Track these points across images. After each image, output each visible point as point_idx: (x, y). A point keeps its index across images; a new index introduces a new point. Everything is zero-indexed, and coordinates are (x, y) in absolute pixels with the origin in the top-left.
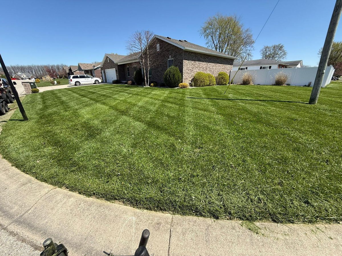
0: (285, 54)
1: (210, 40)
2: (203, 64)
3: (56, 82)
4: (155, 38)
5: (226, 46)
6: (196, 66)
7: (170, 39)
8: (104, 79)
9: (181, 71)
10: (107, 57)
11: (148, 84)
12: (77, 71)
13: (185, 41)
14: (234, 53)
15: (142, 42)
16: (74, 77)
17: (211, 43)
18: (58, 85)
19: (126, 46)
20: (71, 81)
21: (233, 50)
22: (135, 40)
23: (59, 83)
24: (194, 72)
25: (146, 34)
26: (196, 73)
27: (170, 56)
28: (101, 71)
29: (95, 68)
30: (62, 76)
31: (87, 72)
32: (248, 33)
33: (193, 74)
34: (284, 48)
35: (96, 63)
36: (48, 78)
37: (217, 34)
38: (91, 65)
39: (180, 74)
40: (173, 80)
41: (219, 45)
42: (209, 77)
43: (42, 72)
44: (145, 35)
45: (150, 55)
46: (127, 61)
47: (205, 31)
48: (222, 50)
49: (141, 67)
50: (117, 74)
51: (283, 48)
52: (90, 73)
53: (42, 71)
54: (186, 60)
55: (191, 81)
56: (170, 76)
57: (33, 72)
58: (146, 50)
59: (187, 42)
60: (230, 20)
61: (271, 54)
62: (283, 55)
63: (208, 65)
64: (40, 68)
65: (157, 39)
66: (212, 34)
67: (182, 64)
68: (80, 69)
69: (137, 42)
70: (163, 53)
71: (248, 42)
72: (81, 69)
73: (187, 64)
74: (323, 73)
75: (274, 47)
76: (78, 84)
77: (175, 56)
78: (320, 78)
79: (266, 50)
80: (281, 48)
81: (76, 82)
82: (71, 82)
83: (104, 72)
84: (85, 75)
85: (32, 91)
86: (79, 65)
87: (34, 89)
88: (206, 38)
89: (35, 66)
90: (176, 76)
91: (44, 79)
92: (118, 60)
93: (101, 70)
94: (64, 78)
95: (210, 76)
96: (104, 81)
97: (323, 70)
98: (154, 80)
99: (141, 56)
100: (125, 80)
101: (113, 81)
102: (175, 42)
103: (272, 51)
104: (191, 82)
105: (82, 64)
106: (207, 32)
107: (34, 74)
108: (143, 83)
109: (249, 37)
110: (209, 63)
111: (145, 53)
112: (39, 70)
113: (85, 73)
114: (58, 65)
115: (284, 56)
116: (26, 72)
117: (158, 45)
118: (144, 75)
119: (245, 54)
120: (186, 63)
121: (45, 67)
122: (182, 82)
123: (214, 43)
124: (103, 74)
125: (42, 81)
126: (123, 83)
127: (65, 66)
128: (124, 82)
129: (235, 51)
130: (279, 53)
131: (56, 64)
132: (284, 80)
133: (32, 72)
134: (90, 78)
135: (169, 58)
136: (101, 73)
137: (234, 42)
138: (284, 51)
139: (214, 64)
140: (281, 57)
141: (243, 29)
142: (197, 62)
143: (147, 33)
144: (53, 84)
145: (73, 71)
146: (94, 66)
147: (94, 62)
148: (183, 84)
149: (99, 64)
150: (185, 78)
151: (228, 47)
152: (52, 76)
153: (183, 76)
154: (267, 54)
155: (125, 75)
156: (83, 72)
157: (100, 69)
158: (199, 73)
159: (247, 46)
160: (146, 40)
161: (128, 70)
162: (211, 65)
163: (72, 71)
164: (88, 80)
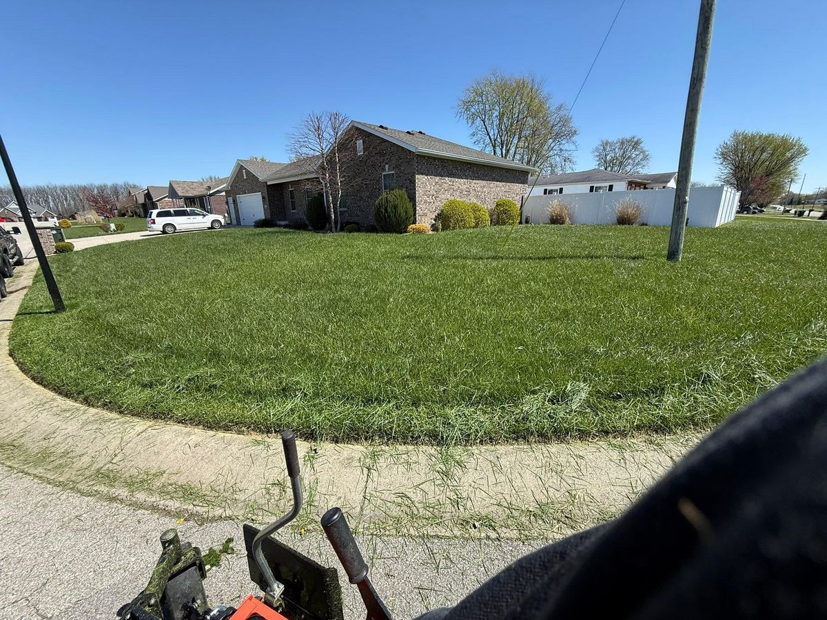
0: (645, 158)
1: (479, 128)
2: (461, 183)
3: (113, 226)
4: (353, 126)
5: (516, 142)
6: (446, 186)
7: (386, 129)
8: (233, 216)
9: (412, 199)
10: (242, 168)
11: (339, 227)
12: (166, 199)
13: (420, 132)
14: (534, 156)
15: (322, 136)
16: (159, 215)
17: (481, 134)
18: (119, 233)
19: (287, 146)
20: (154, 223)
21: (533, 150)
22: (307, 131)
23: (120, 229)
24: (440, 201)
25: (333, 119)
26: (445, 202)
27: (387, 166)
28: (227, 200)
29: (211, 192)
30: (128, 211)
31: (190, 201)
32: (562, 113)
33: (440, 205)
34: (645, 146)
35: (212, 181)
36: (93, 217)
37: (494, 115)
38: (202, 184)
39: (410, 205)
40: (394, 219)
41: (499, 140)
42: (475, 211)
43: (72, 202)
44: (330, 122)
45: (342, 164)
46: (289, 177)
47: (468, 109)
48: (508, 151)
49: (322, 189)
50: (265, 206)
51: (641, 145)
52: (198, 202)
53: (74, 199)
54: (422, 174)
55: (435, 220)
56: (386, 210)
57: (49, 203)
58: (333, 152)
59: (424, 134)
60: (521, 86)
61: (617, 158)
62: (641, 160)
63: (473, 184)
64: (69, 192)
65: (357, 129)
66: (484, 116)
67: (414, 183)
68: (173, 193)
69: (312, 136)
70: (372, 159)
71: (563, 131)
72: (177, 194)
73: (425, 185)
74: (685, 202)
75: (622, 143)
76: (169, 229)
77: (397, 167)
78: (681, 211)
79: (605, 150)
80: (636, 144)
81: (165, 226)
82: (153, 225)
83: (234, 201)
84: (188, 209)
85: (56, 247)
86: (170, 184)
87: (60, 244)
88: (470, 123)
89: (55, 188)
90: (401, 210)
91: (79, 219)
92: (269, 173)
93: (227, 196)
94: (130, 216)
95: (476, 209)
96: (234, 222)
97: (686, 195)
98: (353, 219)
99: (322, 167)
100: (286, 220)
101: (256, 222)
102: (398, 137)
103: (619, 153)
104: (434, 222)
105: (178, 183)
106: (473, 110)
107: (51, 206)
108: (327, 225)
109: (565, 121)
110: (474, 181)
111: (331, 161)
112: (66, 197)
113: (186, 205)
114: (117, 185)
115: (644, 163)
116: (31, 202)
117: (360, 143)
118: (329, 207)
119: (558, 159)
120: (421, 180)
121: (84, 189)
122: (414, 222)
123: (488, 134)
124: (232, 206)
125: (76, 224)
126: (280, 226)
127: (135, 187)
128: (283, 223)
129: (536, 154)
130: (634, 156)
131: (109, 183)
132: (634, 214)
133: (46, 201)
134: (199, 215)
135: (384, 170)
136: (227, 203)
137: (534, 132)
138: (643, 152)
139: (485, 182)
140: (637, 164)
141: (553, 104)
142: (447, 178)
143: (335, 118)
144: (106, 230)
145: (154, 200)
146: (209, 188)
147: (208, 177)
148: (417, 226)
149: (221, 181)
150: (421, 213)
151: (521, 144)
152: (100, 211)
153: (417, 208)
154: (608, 157)
155: (284, 208)
156: (182, 202)
157: (224, 194)
158: (451, 203)
159: (563, 142)
160: (332, 133)
161: (292, 197)
162: (478, 184)
163: (152, 199)
164: (194, 221)
